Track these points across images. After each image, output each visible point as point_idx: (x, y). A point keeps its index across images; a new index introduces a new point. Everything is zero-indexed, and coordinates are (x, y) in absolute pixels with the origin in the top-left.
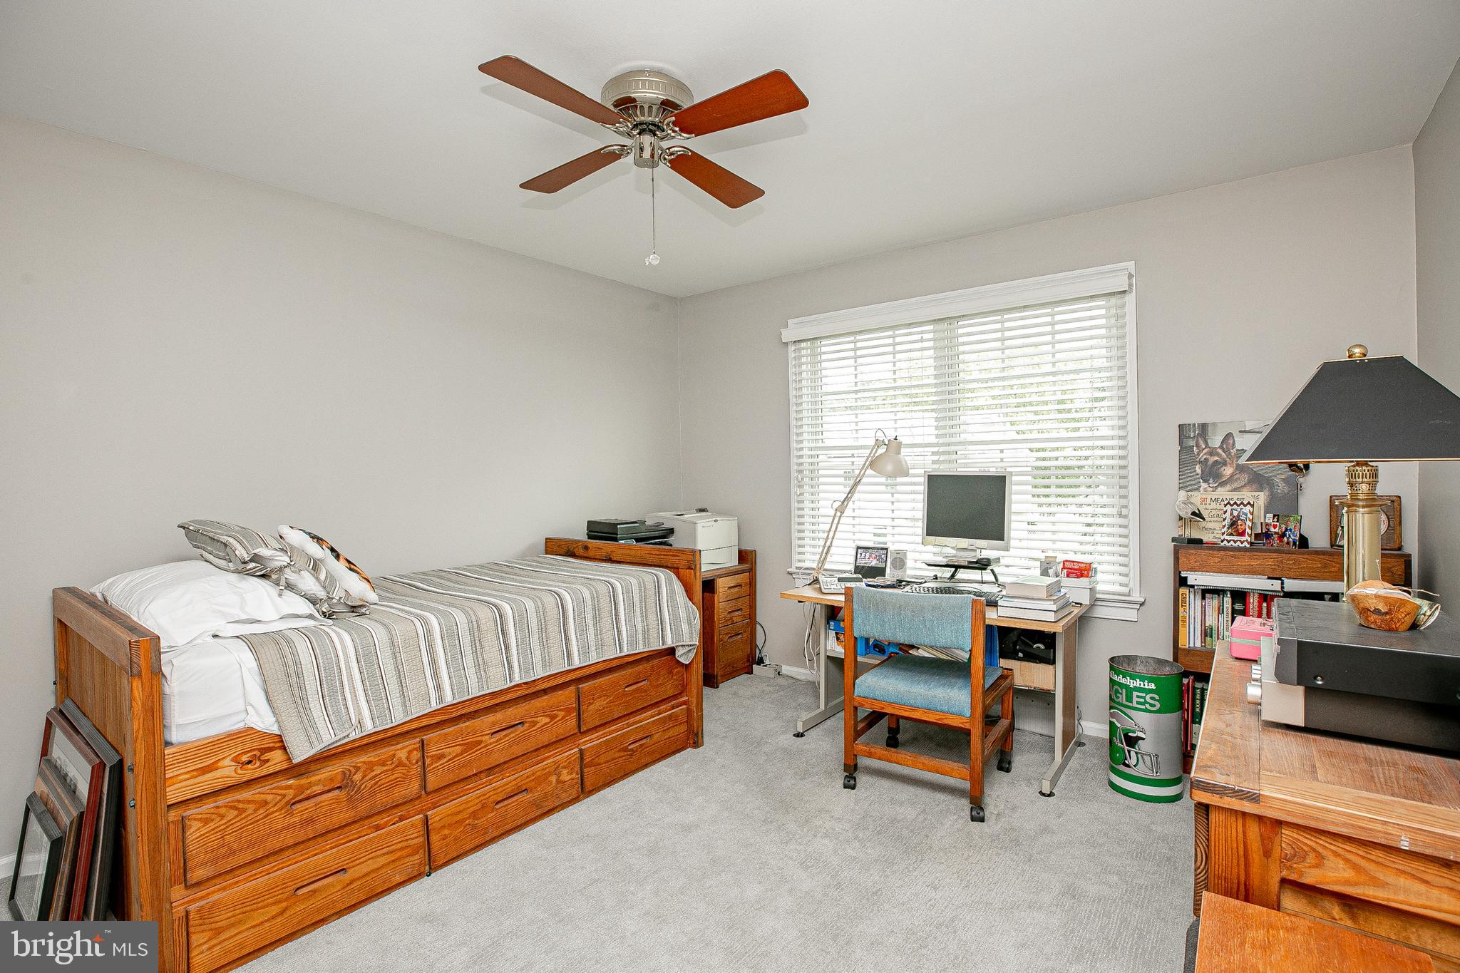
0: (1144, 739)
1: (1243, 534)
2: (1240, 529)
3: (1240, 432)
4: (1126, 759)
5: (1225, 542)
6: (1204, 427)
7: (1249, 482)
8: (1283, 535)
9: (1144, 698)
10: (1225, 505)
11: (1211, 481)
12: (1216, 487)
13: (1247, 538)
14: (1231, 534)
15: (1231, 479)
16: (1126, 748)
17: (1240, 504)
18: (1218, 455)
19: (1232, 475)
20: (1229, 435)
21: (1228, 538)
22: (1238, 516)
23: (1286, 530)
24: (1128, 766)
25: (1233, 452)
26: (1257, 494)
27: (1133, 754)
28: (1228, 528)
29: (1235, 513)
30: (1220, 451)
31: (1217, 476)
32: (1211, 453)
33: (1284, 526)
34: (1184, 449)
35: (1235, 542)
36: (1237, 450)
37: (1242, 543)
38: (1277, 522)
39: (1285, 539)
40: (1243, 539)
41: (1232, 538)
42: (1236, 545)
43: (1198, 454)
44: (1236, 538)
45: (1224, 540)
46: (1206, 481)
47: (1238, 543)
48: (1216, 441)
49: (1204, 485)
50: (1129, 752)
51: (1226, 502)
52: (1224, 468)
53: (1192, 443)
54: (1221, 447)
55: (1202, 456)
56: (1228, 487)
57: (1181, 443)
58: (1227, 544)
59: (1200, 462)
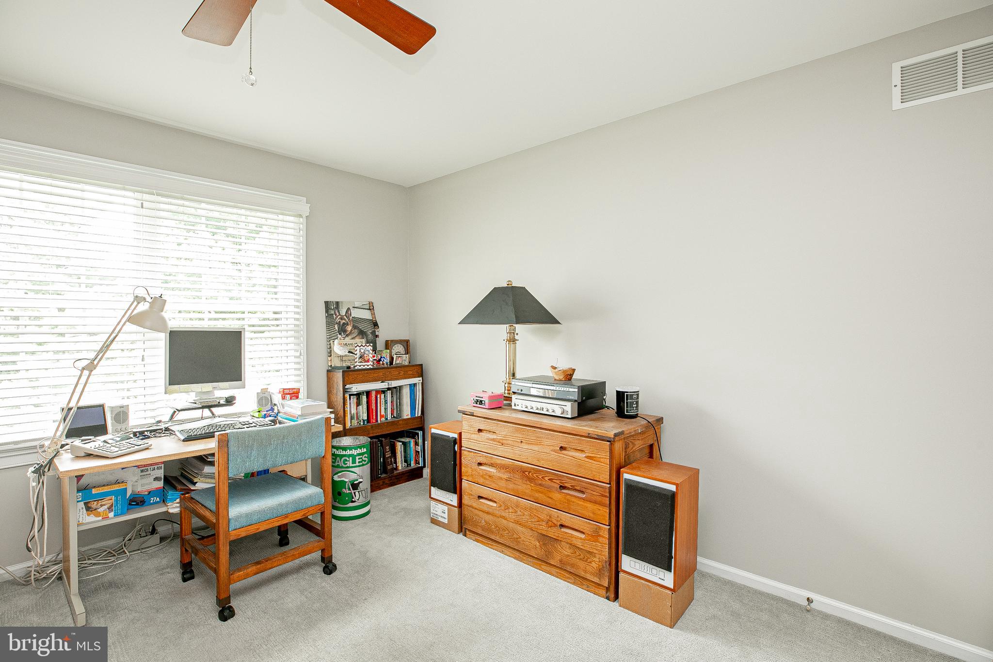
0: (362, 482)
1: (368, 361)
2: (366, 359)
3: (353, 307)
4: (353, 498)
5: (358, 367)
6: (337, 303)
7: (359, 334)
8: (380, 360)
9: (362, 458)
10: (356, 347)
11: (342, 334)
12: (345, 338)
13: (371, 363)
14: (361, 362)
15: (351, 333)
16: (353, 491)
17: (361, 346)
18: (345, 320)
19: (351, 330)
20: (349, 309)
21: (360, 364)
22: (364, 352)
23: (381, 357)
24: (355, 502)
25: (351, 318)
26: (362, 340)
27: (357, 493)
28: (359, 359)
29: (362, 351)
30: (345, 317)
31: (345, 331)
32: (342, 319)
33: (380, 356)
34: (329, 316)
35: (364, 366)
36: (353, 317)
37: (368, 366)
38: (375, 353)
39: (381, 362)
40: (368, 364)
41: (361, 364)
42: (365, 367)
43: (336, 319)
44: (364, 364)
45: (357, 365)
46: (340, 334)
47: (366, 366)
48: (343, 312)
49: (339, 336)
50: (355, 493)
51: (356, 345)
52: (348, 327)
53: (332, 312)
54: (346, 315)
55: (338, 320)
56: (350, 337)
57: (327, 311)
58: (359, 367)
59: (337, 323)
